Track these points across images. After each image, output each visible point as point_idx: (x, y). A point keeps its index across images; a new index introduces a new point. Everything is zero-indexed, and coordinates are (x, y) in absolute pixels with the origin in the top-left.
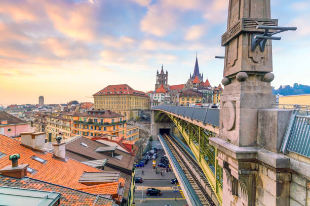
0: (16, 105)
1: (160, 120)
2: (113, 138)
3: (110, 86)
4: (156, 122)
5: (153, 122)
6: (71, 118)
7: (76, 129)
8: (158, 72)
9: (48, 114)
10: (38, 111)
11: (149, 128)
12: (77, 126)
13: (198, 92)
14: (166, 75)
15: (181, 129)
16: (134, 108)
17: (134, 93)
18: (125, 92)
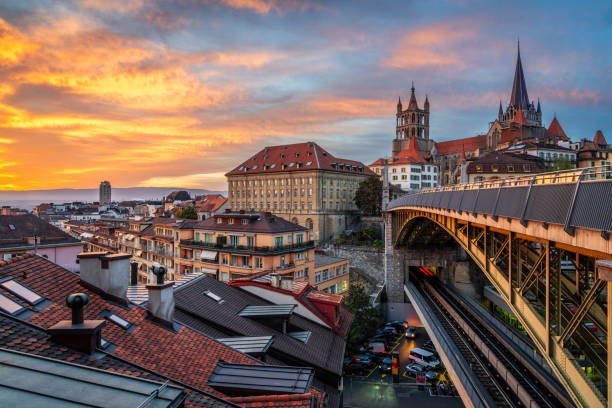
0: (52, 204)
1: (411, 241)
2: (284, 282)
3: (269, 150)
4: (398, 246)
5: (389, 248)
6: (174, 235)
7: (187, 262)
8: (400, 106)
9: (121, 224)
10: (98, 217)
11: (379, 263)
12: (189, 255)
13: (525, 157)
14: (426, 112)
15: (484, 261)
16: (334, 207)
17: (334, 166)
18: (309, 164)
